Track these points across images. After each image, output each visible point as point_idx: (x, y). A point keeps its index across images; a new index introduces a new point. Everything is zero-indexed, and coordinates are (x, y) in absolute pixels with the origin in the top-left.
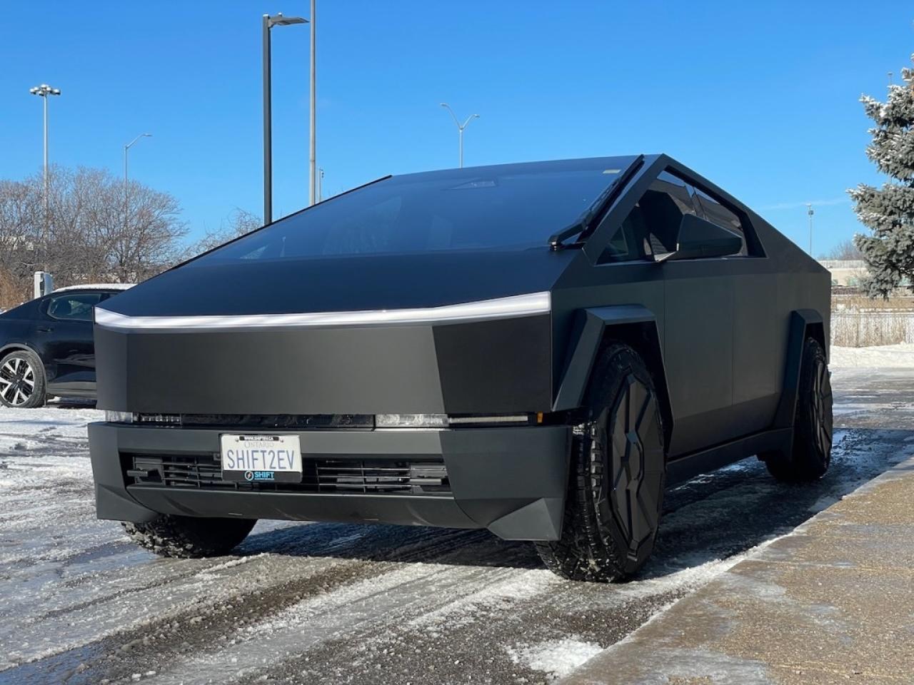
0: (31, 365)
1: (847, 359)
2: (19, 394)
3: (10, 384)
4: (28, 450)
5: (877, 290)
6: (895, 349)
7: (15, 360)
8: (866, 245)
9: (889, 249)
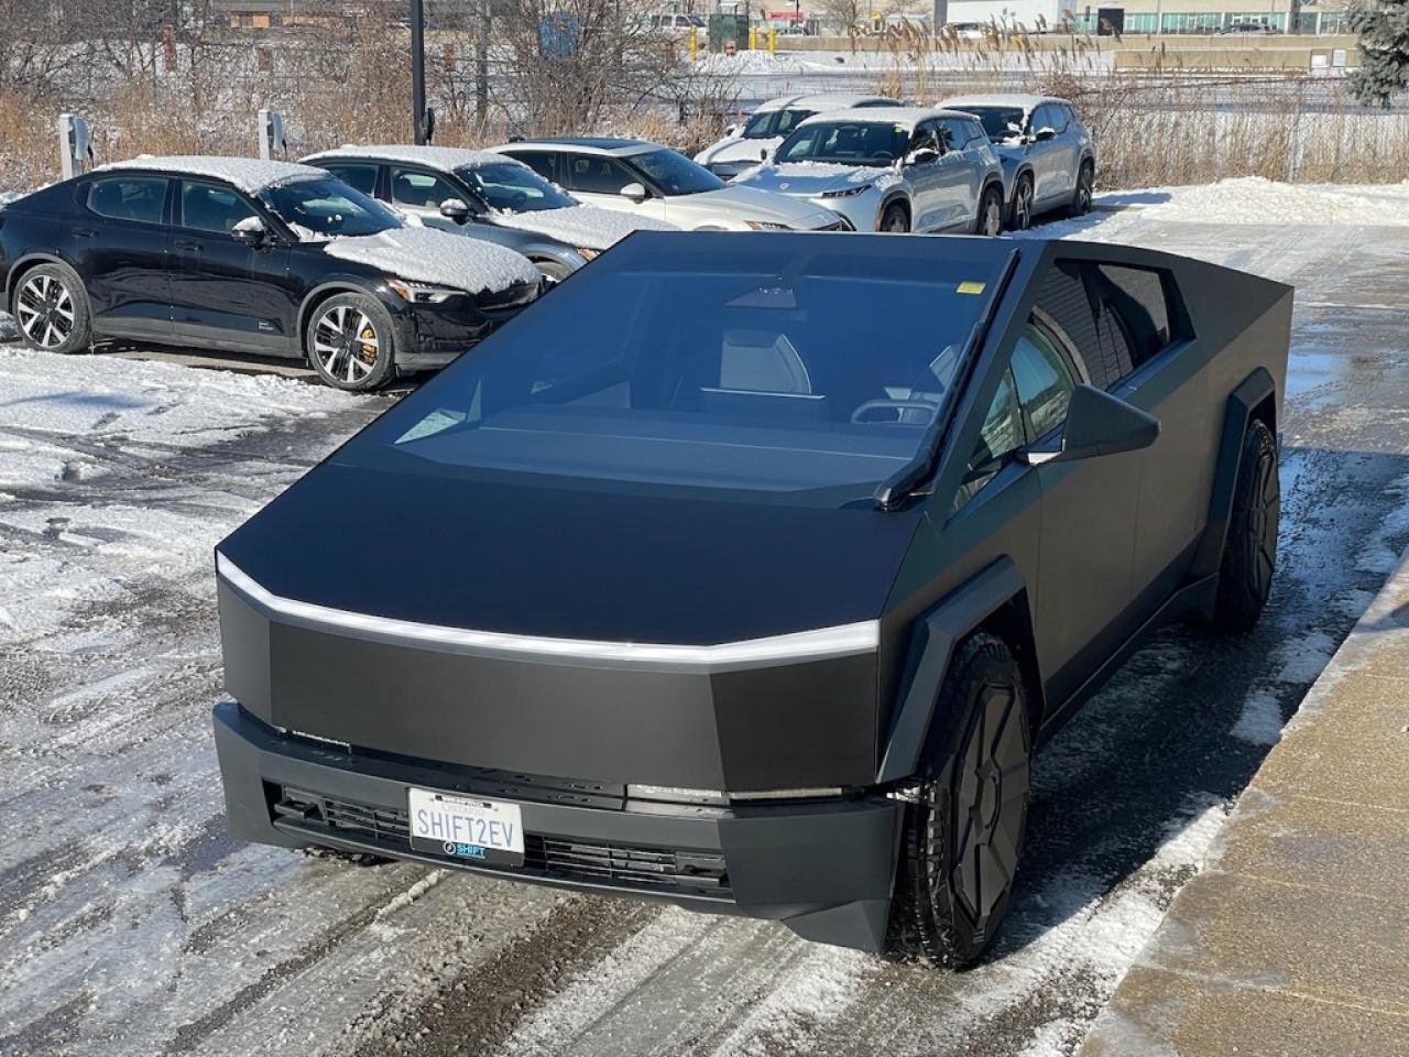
0: (68, 288)
1: (1318, 211)
2: (52, 330)
3: (37, 314)
4: (83, 483)
5: (1374, 93)
6: (1394, 191)
7: (42, 279)
8: (1362, 24)
9: (1398, 34)
